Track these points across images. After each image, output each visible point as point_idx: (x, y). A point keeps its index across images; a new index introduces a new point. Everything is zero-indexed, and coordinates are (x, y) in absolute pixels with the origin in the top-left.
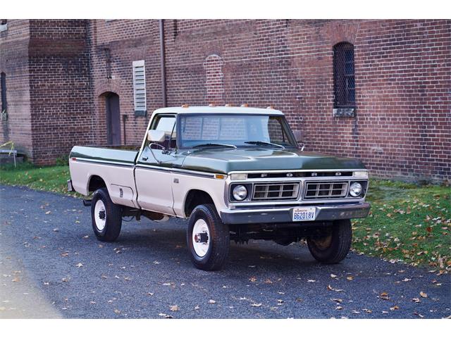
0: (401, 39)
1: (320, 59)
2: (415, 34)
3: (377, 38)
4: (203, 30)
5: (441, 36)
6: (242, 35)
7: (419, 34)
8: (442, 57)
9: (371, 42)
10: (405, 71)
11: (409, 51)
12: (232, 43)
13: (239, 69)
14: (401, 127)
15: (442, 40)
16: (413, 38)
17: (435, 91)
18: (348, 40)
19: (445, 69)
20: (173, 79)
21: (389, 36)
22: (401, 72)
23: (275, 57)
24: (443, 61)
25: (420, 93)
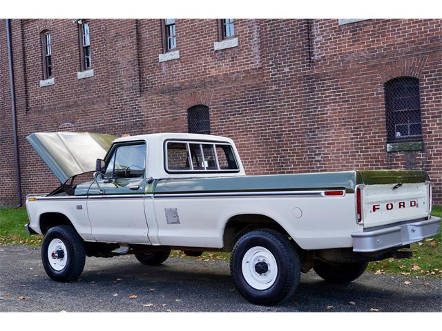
0: (257, 99)
1: (174, 120)
2: (270, 94)
3: (232, 100)
4: (56, 105)
5: (297, 94)
6: (96, 107)
7: (274, 94)
8: (298, 110)
9: (226, 103)
10: (261, 124)
11: (264, 108)
12: (85, 113)
14: (258, 167)
15: (299, 97)
16: (268, 98)
17: (292, 137)
18: (203, 103)
19: (303, 120)
21: (244, 98)
22: (258, 124)
23: (129, 121)
24: (299, 113)
25: (277, 140)
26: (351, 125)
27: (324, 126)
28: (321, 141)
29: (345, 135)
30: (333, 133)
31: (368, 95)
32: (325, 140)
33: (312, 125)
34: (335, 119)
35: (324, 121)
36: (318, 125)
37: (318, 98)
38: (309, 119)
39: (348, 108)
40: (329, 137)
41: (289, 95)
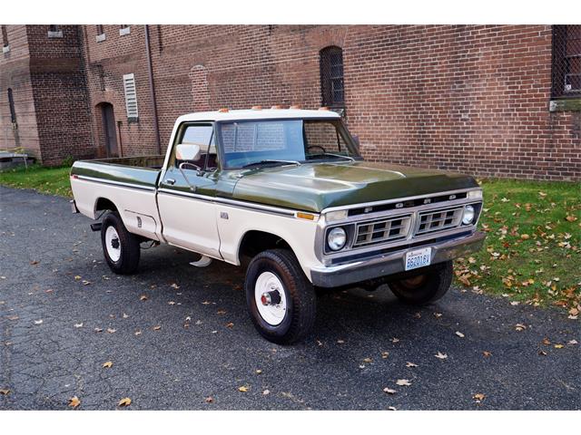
0: (395, 39)
1: (305, 63)
2: (411, 33)
3: (367, 40)
4: (187, 44)
5: (443, 33)
6: (226, 46)
7: (416, 33)
8: (444, 54)
9: (361, 45)
10: (400, 71)
11: (404, 51)
12: (215, 54)
13: (224, 77)
14: (395, 125)
15: (444, 37)
16: (410, 38)
17: (435, 88)
18: (337, 43)
19: (448, 66)
20: (161, 88)
21: (382, 38)
22: (396, 71)
23: (260, 64)
24: (444, 58)
25: (417, 92)
26: (507, 75)
27: (473, 76)
28: (468, 95)
29: (499, 88)
30: (485, 85)
31: (531, 35)
32: (475, 94)
33: (459, 74)
34: (487, 67)
35: (475, 68)
36: (466, 73)
37: (468, 38)
38: (457, 66)
39: (504, 52)
40: (479, 89)
41: (433, 34)
